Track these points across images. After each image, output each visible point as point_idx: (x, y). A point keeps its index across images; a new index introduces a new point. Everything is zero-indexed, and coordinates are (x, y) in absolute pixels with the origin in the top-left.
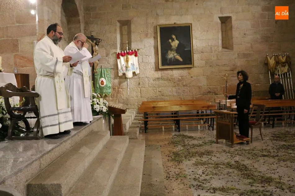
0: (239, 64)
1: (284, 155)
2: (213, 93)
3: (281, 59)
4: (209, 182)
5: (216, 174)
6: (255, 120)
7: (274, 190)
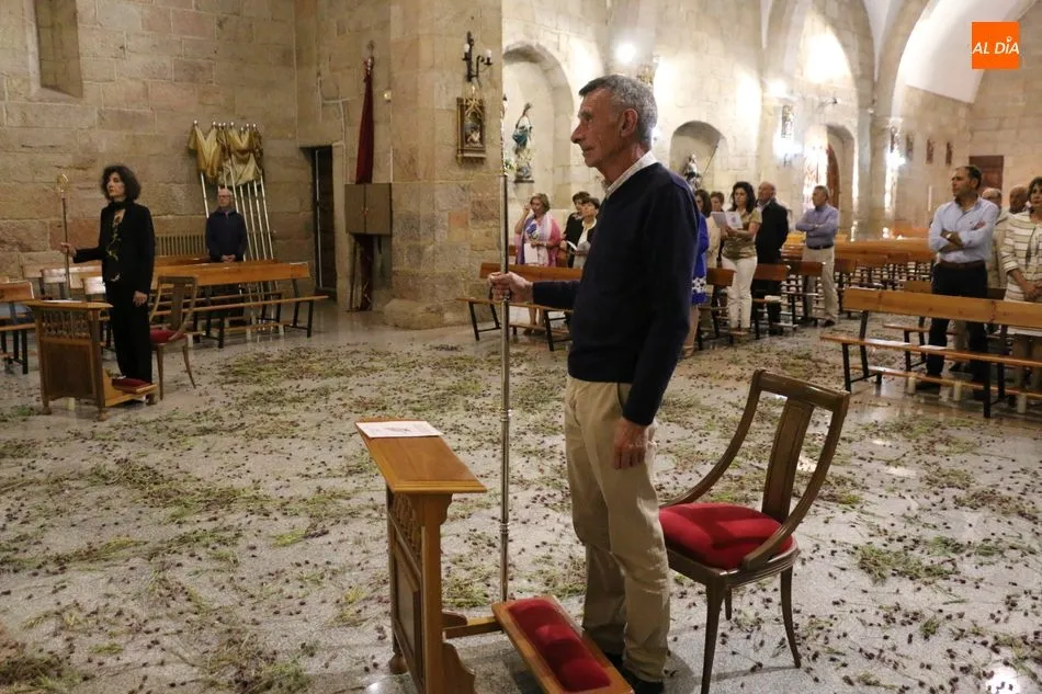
0: (103, 148)
1: (258, 422)
2: (13, 245)
3: (237, 138)
4: (35, 544)
5: (59, 512)
6: (164, 327)
7: (245, 521)
